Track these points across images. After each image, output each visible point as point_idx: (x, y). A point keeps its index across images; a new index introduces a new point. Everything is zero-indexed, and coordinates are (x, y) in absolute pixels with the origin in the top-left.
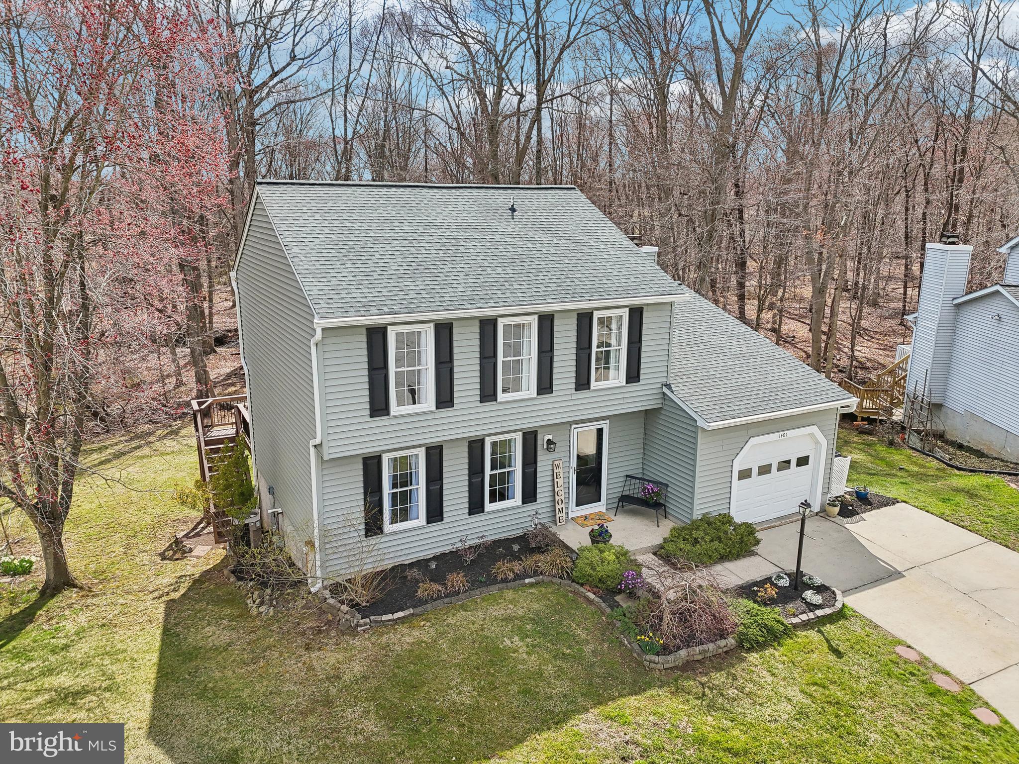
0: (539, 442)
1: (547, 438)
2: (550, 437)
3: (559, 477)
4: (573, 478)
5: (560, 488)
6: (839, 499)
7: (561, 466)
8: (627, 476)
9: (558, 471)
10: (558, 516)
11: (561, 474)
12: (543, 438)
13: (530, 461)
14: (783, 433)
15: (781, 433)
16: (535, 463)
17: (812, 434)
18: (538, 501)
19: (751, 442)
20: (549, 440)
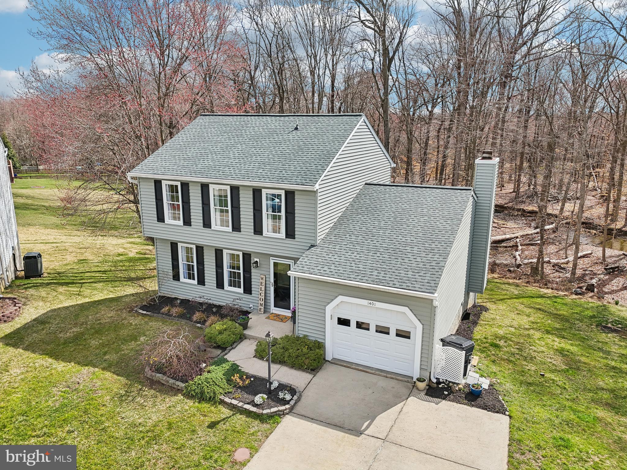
0: (252, 261)
3: (262, 285)
4: (272, 289)
5: (262, 292)
7: (264, 279)
9: (262, 281)
10: (259, 307)
11: (264, 284)
12: (254, 259)
13: (247, 270)
14: (371, 302)
15: (369, 301)
16: (250, 273)
17: (405, 313)
18: (253, 295)
19: (341, 298)
20: (257, 261)
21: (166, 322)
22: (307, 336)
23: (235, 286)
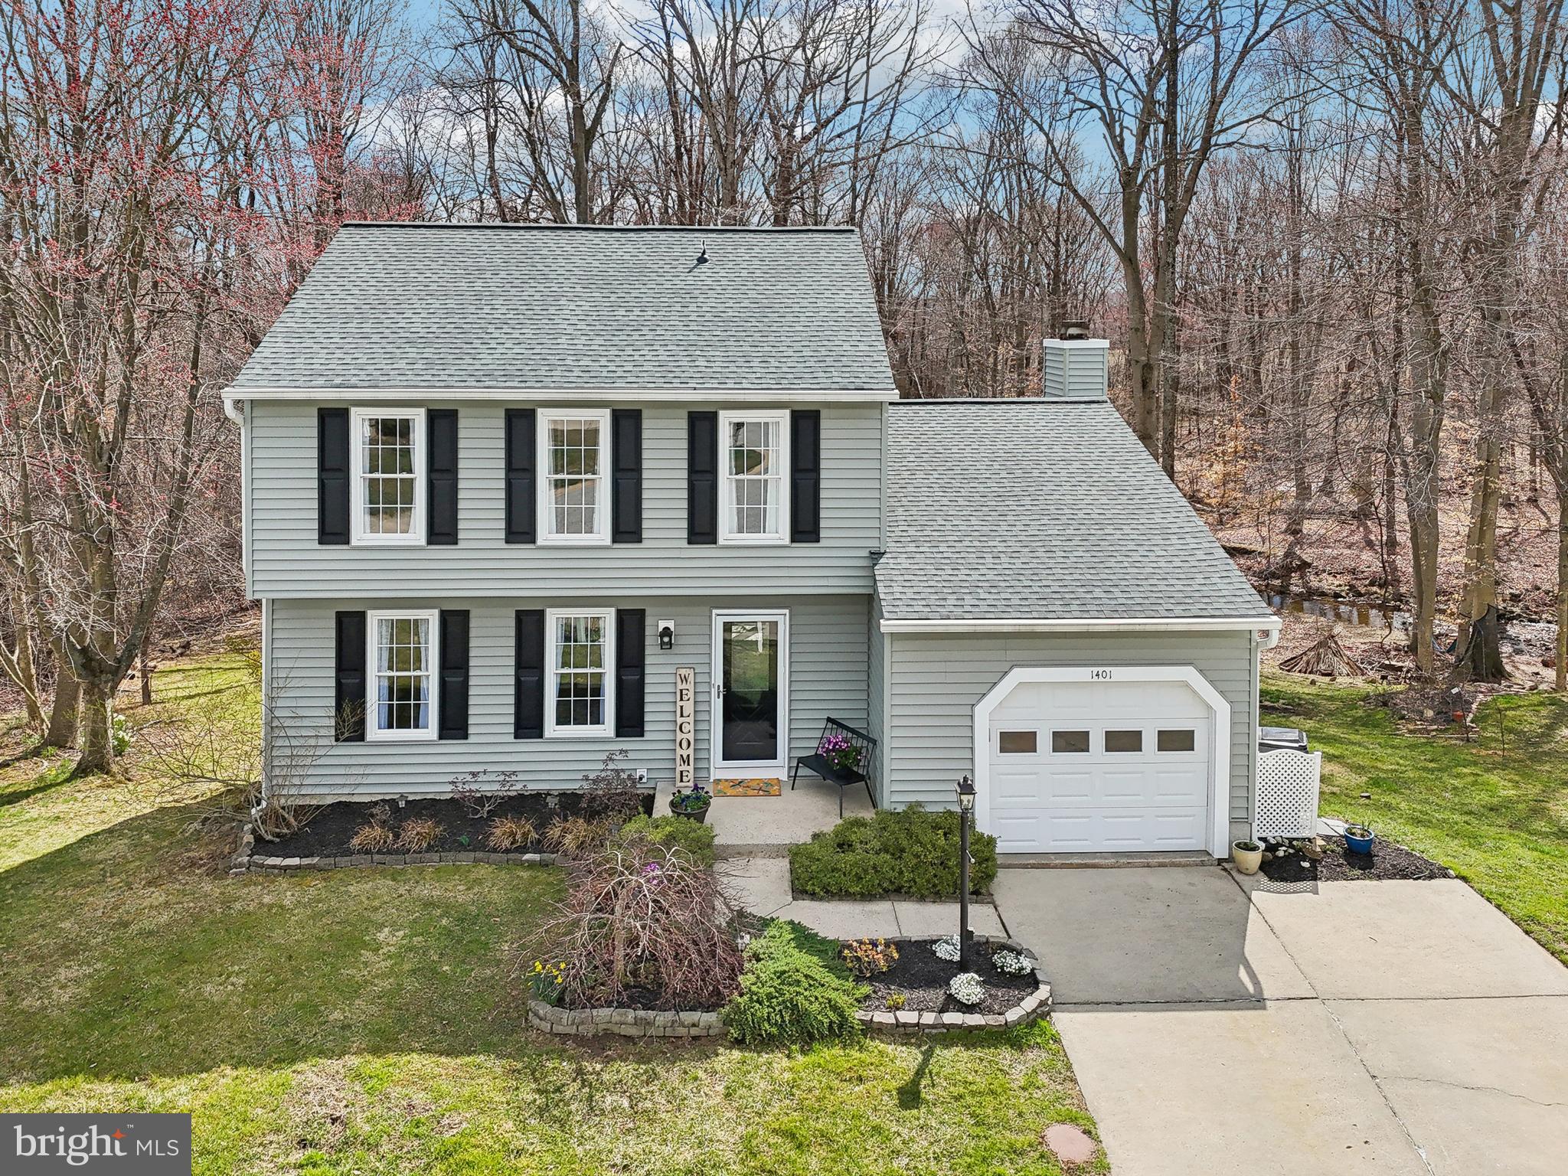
0: (649, 631)
1: (662, 625)
2: (671, 625)
3: (685, 698)
4: (718, 705)
5: (687, 720)
6: (1295, 843)
7: (691, 679)
8: (829, 720)
9: (684, 686)
10: (679, 769)
11: (691, 695)
12: (656, 624)
13: (631, 661)
14: (1101, 669)
15: (1095, 670)
16: (640, 666)
17: (1186, 685)
18: (647, 736)
19: (1019, 675)
20: (667, 629)
21: (403, 872)
22: (919, 804)
23: (580, 720)
